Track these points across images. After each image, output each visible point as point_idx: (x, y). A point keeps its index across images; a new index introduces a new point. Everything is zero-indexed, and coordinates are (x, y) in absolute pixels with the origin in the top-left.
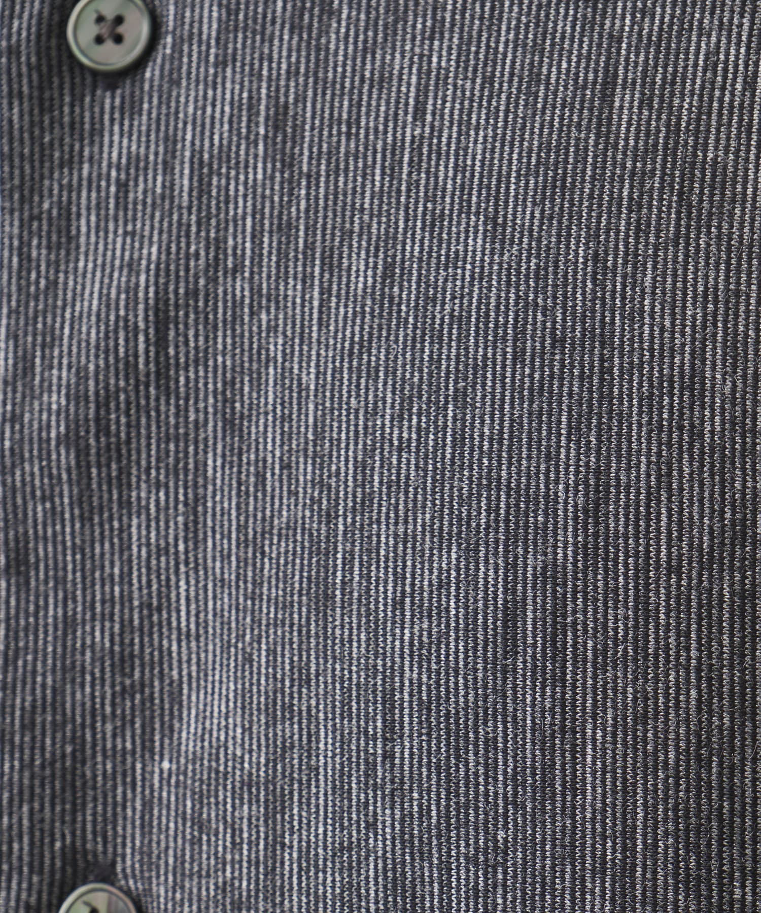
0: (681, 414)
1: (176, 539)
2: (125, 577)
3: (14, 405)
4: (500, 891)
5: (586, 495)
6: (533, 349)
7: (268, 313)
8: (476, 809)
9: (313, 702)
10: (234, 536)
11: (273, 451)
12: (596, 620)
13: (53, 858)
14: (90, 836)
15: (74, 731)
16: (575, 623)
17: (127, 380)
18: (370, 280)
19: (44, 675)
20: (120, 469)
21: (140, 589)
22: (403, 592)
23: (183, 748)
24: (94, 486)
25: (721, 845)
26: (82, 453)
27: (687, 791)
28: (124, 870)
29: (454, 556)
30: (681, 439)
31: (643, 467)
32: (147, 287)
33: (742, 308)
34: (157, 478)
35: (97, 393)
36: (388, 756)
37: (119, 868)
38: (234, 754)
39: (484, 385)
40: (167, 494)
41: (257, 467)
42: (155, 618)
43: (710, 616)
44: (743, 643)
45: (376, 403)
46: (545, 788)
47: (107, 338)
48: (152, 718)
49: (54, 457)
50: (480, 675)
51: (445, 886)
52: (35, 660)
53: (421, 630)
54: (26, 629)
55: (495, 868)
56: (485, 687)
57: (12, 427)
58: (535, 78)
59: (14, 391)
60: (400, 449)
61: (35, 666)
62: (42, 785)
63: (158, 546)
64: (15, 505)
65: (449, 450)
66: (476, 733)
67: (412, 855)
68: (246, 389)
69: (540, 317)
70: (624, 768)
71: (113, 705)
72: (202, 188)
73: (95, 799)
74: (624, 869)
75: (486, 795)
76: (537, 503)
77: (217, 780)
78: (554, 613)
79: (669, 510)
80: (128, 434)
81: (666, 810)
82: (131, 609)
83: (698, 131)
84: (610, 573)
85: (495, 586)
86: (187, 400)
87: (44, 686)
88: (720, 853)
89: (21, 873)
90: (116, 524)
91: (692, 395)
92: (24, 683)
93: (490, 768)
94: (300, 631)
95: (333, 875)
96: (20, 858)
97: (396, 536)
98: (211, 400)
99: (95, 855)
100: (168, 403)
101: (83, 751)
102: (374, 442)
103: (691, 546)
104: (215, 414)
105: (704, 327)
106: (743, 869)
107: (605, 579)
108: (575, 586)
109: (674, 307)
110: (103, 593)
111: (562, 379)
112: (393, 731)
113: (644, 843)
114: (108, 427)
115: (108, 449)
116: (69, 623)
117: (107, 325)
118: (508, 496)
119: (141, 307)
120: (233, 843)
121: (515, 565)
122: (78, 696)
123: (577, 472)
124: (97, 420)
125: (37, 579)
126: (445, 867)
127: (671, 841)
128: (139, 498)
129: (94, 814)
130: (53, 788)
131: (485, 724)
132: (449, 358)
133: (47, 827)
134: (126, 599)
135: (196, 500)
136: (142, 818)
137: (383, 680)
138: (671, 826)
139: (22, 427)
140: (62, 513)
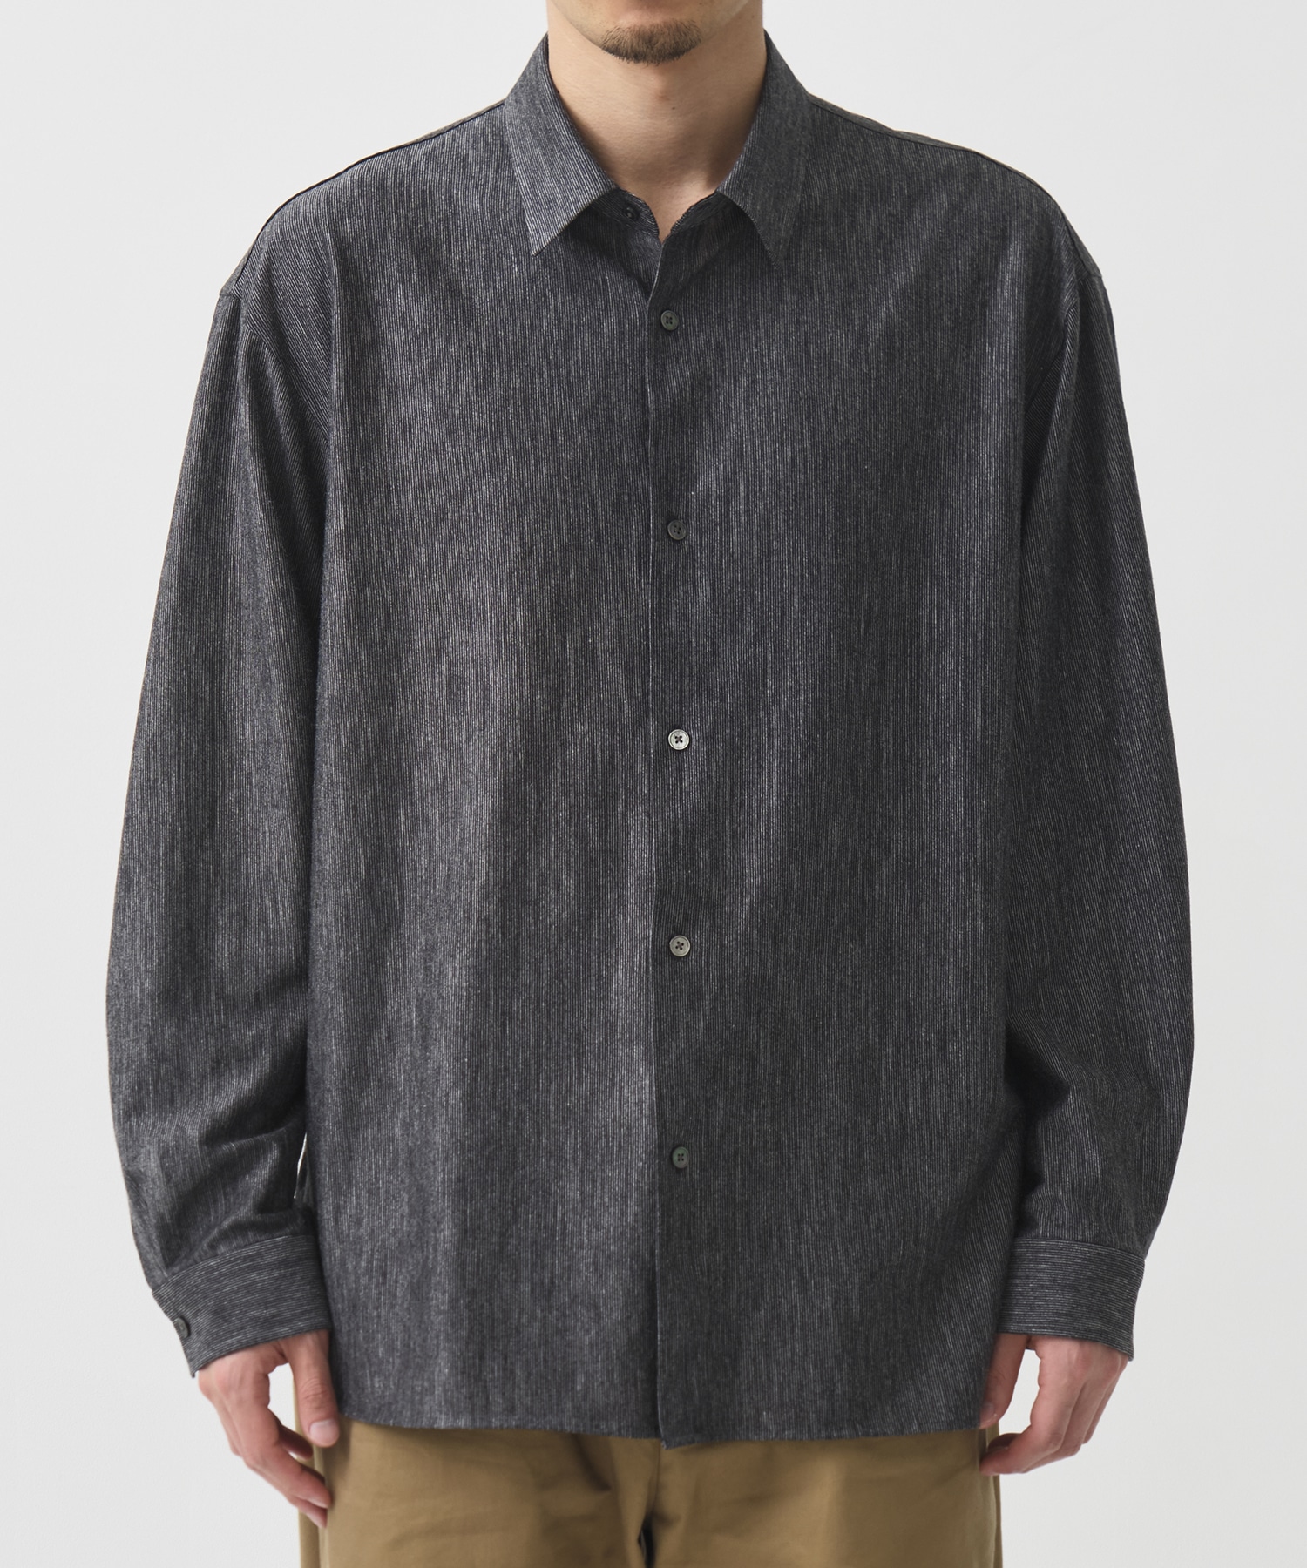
1: (695, 441)
2: (683, 449)
3: (656, 406)
7: (718, 390)
8: (784, 502)
9: (738, 478)
10: (712, 440)
11: (722, 421)
12: (814, 460)
13: (667, 514)
14: (673, 509)
15: (670, 484)
17: (684, 403)
19: (663, 470)
20: (682, 423)
21: (686, 452)
23: (698, 489)
24: (676, 427)
25: (844, 510)
26: (674, 419)
27: (836, 498)
28: (680, 517)
30: (833, 421)
32: (688, 381)
34: (690, 426)
35: (678, 405)
36: (760, 490)
38: (714, 490)
40: (692, 430)
41: (717, 425)
42: (690, 459)
44: (848, 466)
46: (802, 498)
47: (680, 392)
48: (689, 482)
49: (667, 419)
51: (776, 519)
52: (661, 466)
53: (769, 462)
54: (658, 459)
55: (790, 515)
57: (656, 412)
58: (786, 340)
59: (656, 403)
61: (661, 468)
62: (664, 496)
63: (691, 442)
64: (656, 430)
66: (784, 485)
68: (714, 407)
69: (795, 393)
71: (680, 478)
72: (699, 360)
73: (674, 500)
74: (822, 515)
75: (787, 499)
76: (798, 434)
77: (709, 496)
79: (831, 437)
80: (684, 416)
82: (684, 457)
83: (831, 354)
84: (818, 450)
86: (698, 408)
87: (663, 473)
88: (844, 512)
89: (660, 516)
90: (680, 436)
92: (658, 472)
93: (788, 493)
94: (734, 462)
95: (745, 517)
96: (659, 513)
97: (761, 441)
98: (704, 409)
99: (675, 514)
100: (693, 409)
101: (672, 489)
103: (836, 444)
104: (704, 412)
106: (848, 516)
108: (809, 453)
109: (828, 391)
110: (677, 452)
111: (802, 407)
112: (761, 485)
114: (680, 413)
115: (680, 419)
116: (669, 459)
117: (679, 390)
118: (791, 432)
119: (687, 386)
120: (714, 511)
121: (793, 448)
122: (672, 476)
124: (678, 412)
125: (661, 448)
127: (833, 509)
128: (686, 430)
129: (674, 504)
130: (666, 497)
133: (665, 506)
134: (683, 454)
135: (700, 431)
136: (686, 505)
137: (759, 473)
139: (659, 411)
140: (668, 433)
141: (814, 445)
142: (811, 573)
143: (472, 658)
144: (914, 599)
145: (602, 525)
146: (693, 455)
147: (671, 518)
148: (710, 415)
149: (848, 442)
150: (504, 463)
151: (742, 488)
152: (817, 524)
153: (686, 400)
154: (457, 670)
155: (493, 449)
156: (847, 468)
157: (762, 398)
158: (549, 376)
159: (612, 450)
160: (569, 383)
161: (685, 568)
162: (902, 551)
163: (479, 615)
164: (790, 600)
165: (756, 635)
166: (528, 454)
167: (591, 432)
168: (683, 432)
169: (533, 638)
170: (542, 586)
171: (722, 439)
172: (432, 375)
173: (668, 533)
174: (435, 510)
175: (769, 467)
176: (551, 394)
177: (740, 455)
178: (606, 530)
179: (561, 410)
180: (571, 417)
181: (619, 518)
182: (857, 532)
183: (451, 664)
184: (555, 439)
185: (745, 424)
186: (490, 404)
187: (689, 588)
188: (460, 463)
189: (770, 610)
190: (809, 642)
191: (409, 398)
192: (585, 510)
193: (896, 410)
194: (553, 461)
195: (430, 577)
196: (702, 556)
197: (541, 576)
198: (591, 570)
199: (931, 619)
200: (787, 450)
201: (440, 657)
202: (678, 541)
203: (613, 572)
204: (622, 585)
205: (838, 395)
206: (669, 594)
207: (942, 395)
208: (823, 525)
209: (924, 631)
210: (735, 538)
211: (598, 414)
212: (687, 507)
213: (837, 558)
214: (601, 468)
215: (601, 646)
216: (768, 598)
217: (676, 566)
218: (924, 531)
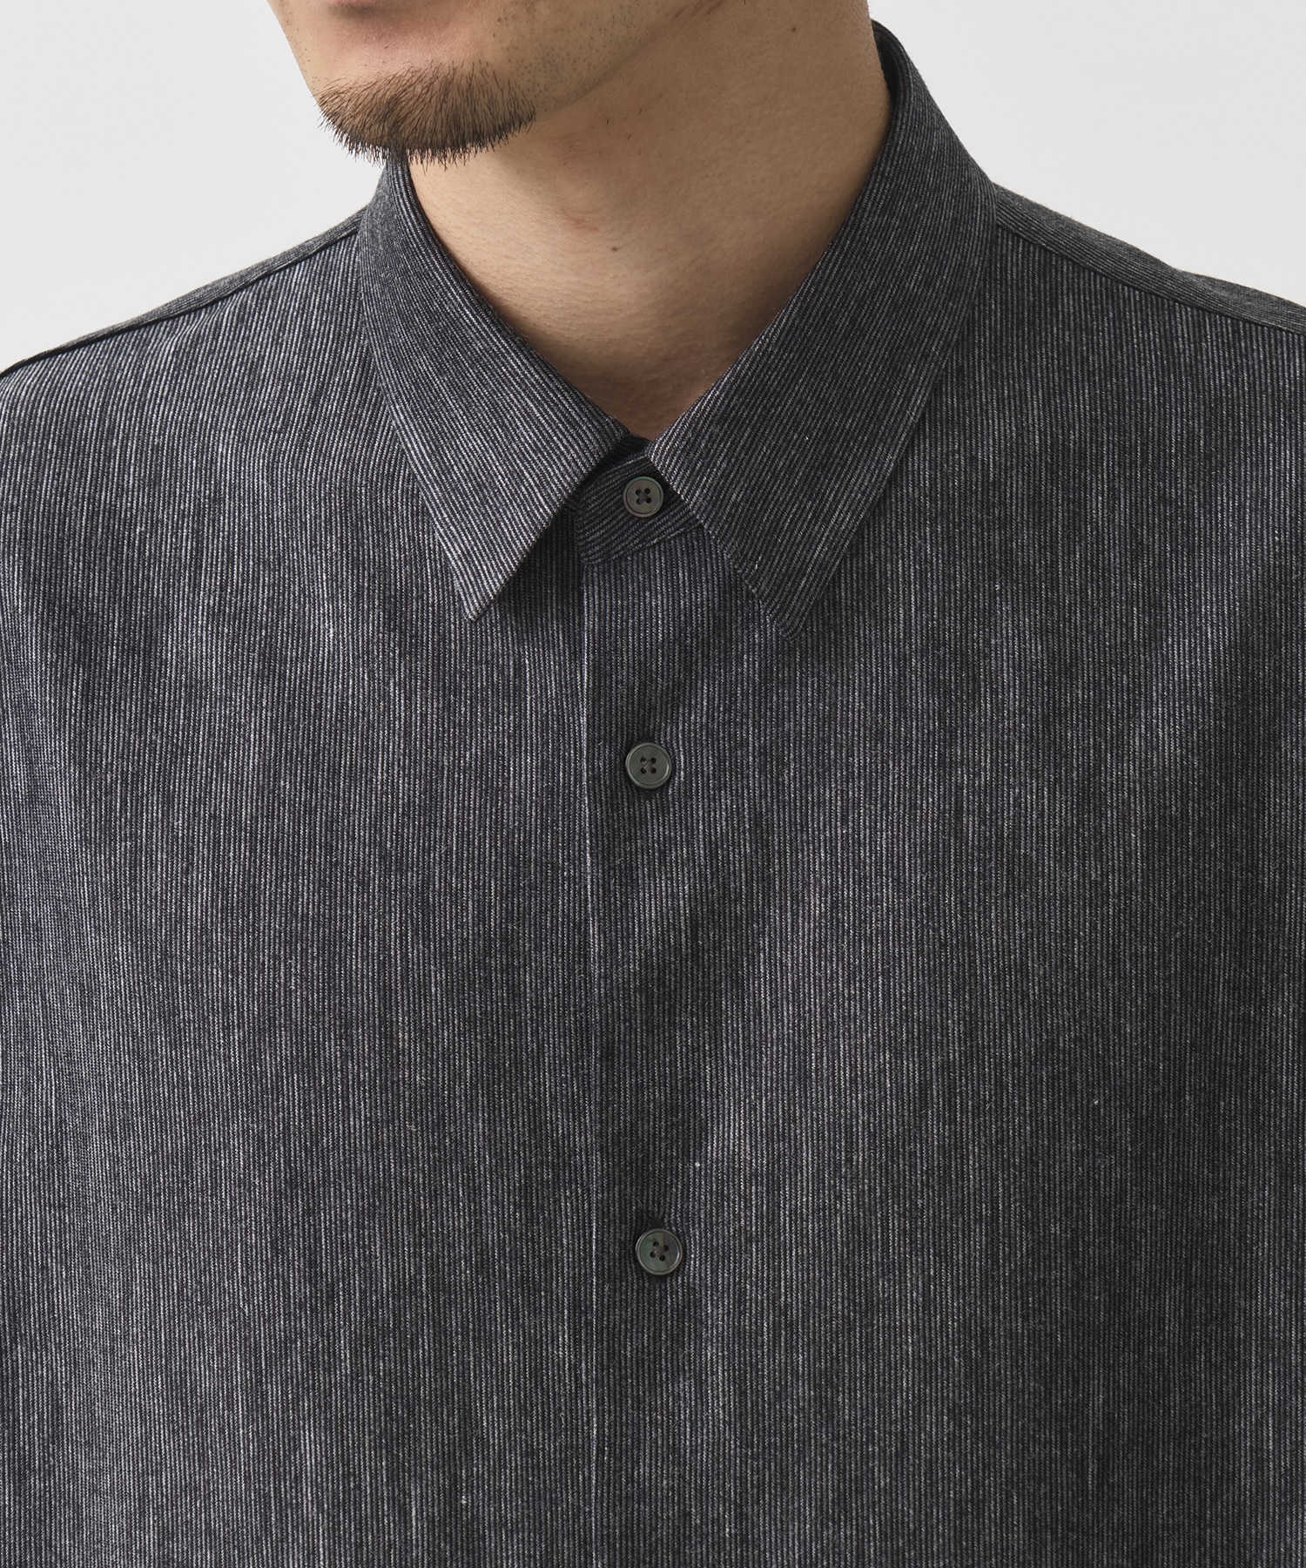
0: (1016, 985)
1: (704, 1044)
2: (673, 1063)
3: (605, 969)
4: (919, 1231)
5: (965, 1025)
6: (929, 949)
7: (758, 924)
8: (905, 1188)
9: (798, 1131)
10: (741, 1042)
12: (973, 1091)
13: (631, 1216)
14: (651, 1203)
15: (643, 1147)
16: (961, 1092)
17: (675, 958)
18: (823, 910)
19: (625, 1115)
20: (670, 1005)
21: (682, 1069)
22: (856, 1074)
23: (709, 1155)
24: (655, 1014)
25: (1044, 1205)
26: (650, 996)
27: (1026, 1178)
28: (669, 1221)
29: (888, 1056)
30: (1017, 998)
31: (997, 1012)
32: (685, 907)
33: (1047, 931)
34: (691, 1010)
35: (658, 964)
36: (849, 1160)
37: (666, 1221)
38: (745, 1159)
39: (900, 967)
40: (698, 1019)
41: (754, 1006)
42: (691, 1086)
43: (1036, 1088)
44: (1054, 1102)
45: (832, 974)
46: (945, 1180)
47: (663, 934)
48: (689, 1139)
49: (633, 998)
50: (906, 1118)
51: (885, 1229)
52: (619, 1107)
53: (869, 1095)
54: (613, 1090)
55: (916, 1219)
56: (909, 1125)
57: (605, 982)
58: (914, 806)
59: (605, 962)
60: (849, 1000)
61: (619, 1110)
62: (626, 1175)
63: (693, 1047)
64: (607, 1023)
65: (881, 1001)
66: (904, 1149)
67: (864, 1212)
68: (745, 964)
69: (931, 932)
70: (991, 1167)
71: (666, 1132)
72: (712, 855)
73: (654, 1183)
74: (992, 1219)
75: (910, 1181)
76: (936, 1030)
77: (734, 1173)
78: (949, 1087)
79: (1012, 1034)
80: (675, 987)
81: (1015, 1188)
82: (677, 1081)
83: (1015, 837)
84: (981, 1066)
85: (914, 1072)
86: (709, 969)
87: (625, 1121)
88: (1044, 1210)
89: (615, 1223)
90: (667, 1035)
91: (1022, 976)
92: (613, 1120)
93: (913, 1167)
94: (788, 1094)
95: (813, 1223)
96: (614, 1215)
97: (849, 1045)
98: (723, 969)
99: (653, 1213)
100: (698, 970)
101: (648, 1157)
102: (832, 994)
103: (1024, 1052)
104: (726, 977)
105: (1027, 941)
106: (1055, 1217)
107: (978, 1069)
108: (961, 1073)
109: (1008, 927)
110: (659, 1071)
111: (946, 965)
112: (852, 1148)
113: (1003, 1205)
114: (664, 982)
115: (664, 995)
116: (639, 1088)
117: (663, 928)
118: (919, 1026)
119: (682, 918)
120: (745, 1206)
121: (925, 1062)
122: (646, 1127)
123: (959, 1014)
124: (659, 979)
125: (619, 1064)
126: (885, 1219)
127: (1018, 1204)
128: (681, 1021)
129: (654, 1191)
130: (631, 1177)
131: (909, 1144)
132: (877, 952)
133: (628, 1198)
134: (674, 1075)
135: (715, 1022)
136: (682, 1193)
137: (845, 1121)
138: (1017, 1196)
139: (612, 981)
140: (636, 1028)
141: (972, 1055)
142: (965, 1354)
143: (208, 1524)
144: (1220, 1393)
145: (491, 1236)
146: (698, 1077)
147: (647, 1221)
148: (738, 983)
149: (1052, 1045)
150: (277, 1089)
151: (807, 1156)
152: (979, 1239)
153: (678, 949)
154: (178, 1548)
155: (254, 1057)
156: (1051, 1107)
157: (855, 944)
158: (384, 888)
159: (517, 1063)
160: (426, 907)
161: (677, 1340)
162: (1189, 1287)
163: (222, 1431)
164: (917, 1418)
165: (841, 1499)
166: (329, 1070)
167: (470, 1021)
168: (672, 1023)
169: (335, 1494)
170: (356, 1375)
171: (763, 1039)
172: (134, 878)
173: (636, 1261)
174: (135, 1185)
175: (869, 1107)
176: (385, 930)
177: (803, 1078)
178: (502, 1248)
179: (406, 970)
180: (427, 986)
181: (531, 1220)
182: (1075, 1255)
183: (166, 1534)
184: (390, 1038)
185: (814, 1005)
186: (251, 952)
187: (685, 1386)
188: (185, 1084)
189: (871, 1439)
190: (961, 1514)
191: (87, 928)
192: (454, 1201)
193: (1166, 965)
194: (384, 1089)
195: (126, 1334)
196: (716, 1313)
197: (356, 1353)
198: (465, 1335)
199: (1259, 1440)
200: (910, 1066)
201: (143, 1513)
202: (663, 1278)
203: (516, 1345)
204: (537, 1374)
205: (1029, 937)
206: (638, 1401)
207: (1281, 922)
208: (992, 1242)
209: (1245, 1465)
210: (791, 1270)
211: (488, 980)
212: (685, 1197)
213: (1025, 1318)
214: (493, 1107)
215: (488, 1513)
216: (867, 1412)
217: (656, 1338)
218: (1242, 1238)
